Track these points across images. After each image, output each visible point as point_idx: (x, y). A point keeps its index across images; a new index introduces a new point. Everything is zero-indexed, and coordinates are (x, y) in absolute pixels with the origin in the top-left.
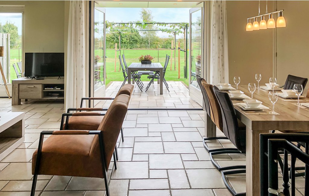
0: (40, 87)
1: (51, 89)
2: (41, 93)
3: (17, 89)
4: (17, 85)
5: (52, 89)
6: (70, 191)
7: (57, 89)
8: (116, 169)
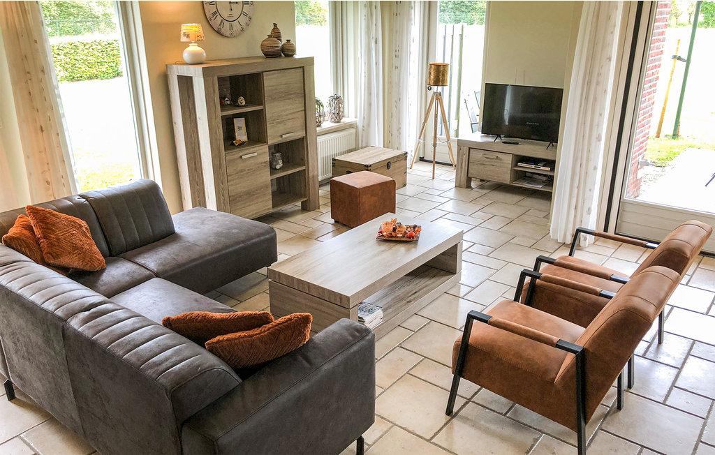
0: (508, 160)
1: (531, 168)
2: (509, 172)
3: (465, 157)
4: (466, 150)
5: (533, 166)
6: (514, 420)
7: (542, 168)
8: (619, 408)
